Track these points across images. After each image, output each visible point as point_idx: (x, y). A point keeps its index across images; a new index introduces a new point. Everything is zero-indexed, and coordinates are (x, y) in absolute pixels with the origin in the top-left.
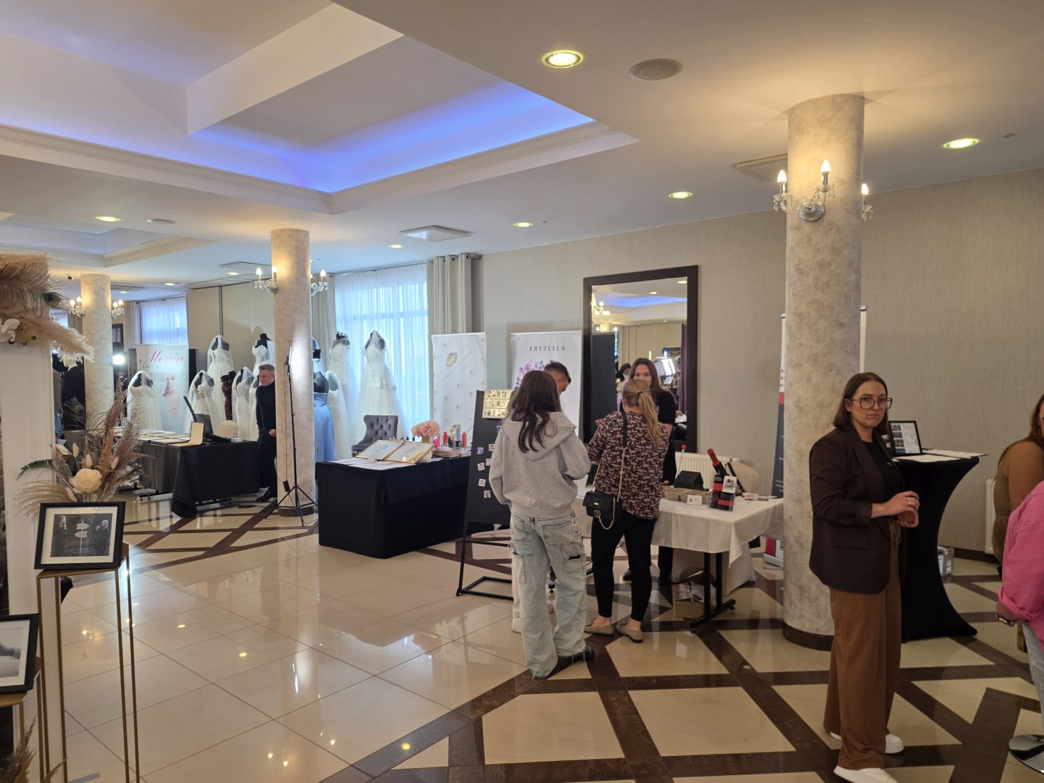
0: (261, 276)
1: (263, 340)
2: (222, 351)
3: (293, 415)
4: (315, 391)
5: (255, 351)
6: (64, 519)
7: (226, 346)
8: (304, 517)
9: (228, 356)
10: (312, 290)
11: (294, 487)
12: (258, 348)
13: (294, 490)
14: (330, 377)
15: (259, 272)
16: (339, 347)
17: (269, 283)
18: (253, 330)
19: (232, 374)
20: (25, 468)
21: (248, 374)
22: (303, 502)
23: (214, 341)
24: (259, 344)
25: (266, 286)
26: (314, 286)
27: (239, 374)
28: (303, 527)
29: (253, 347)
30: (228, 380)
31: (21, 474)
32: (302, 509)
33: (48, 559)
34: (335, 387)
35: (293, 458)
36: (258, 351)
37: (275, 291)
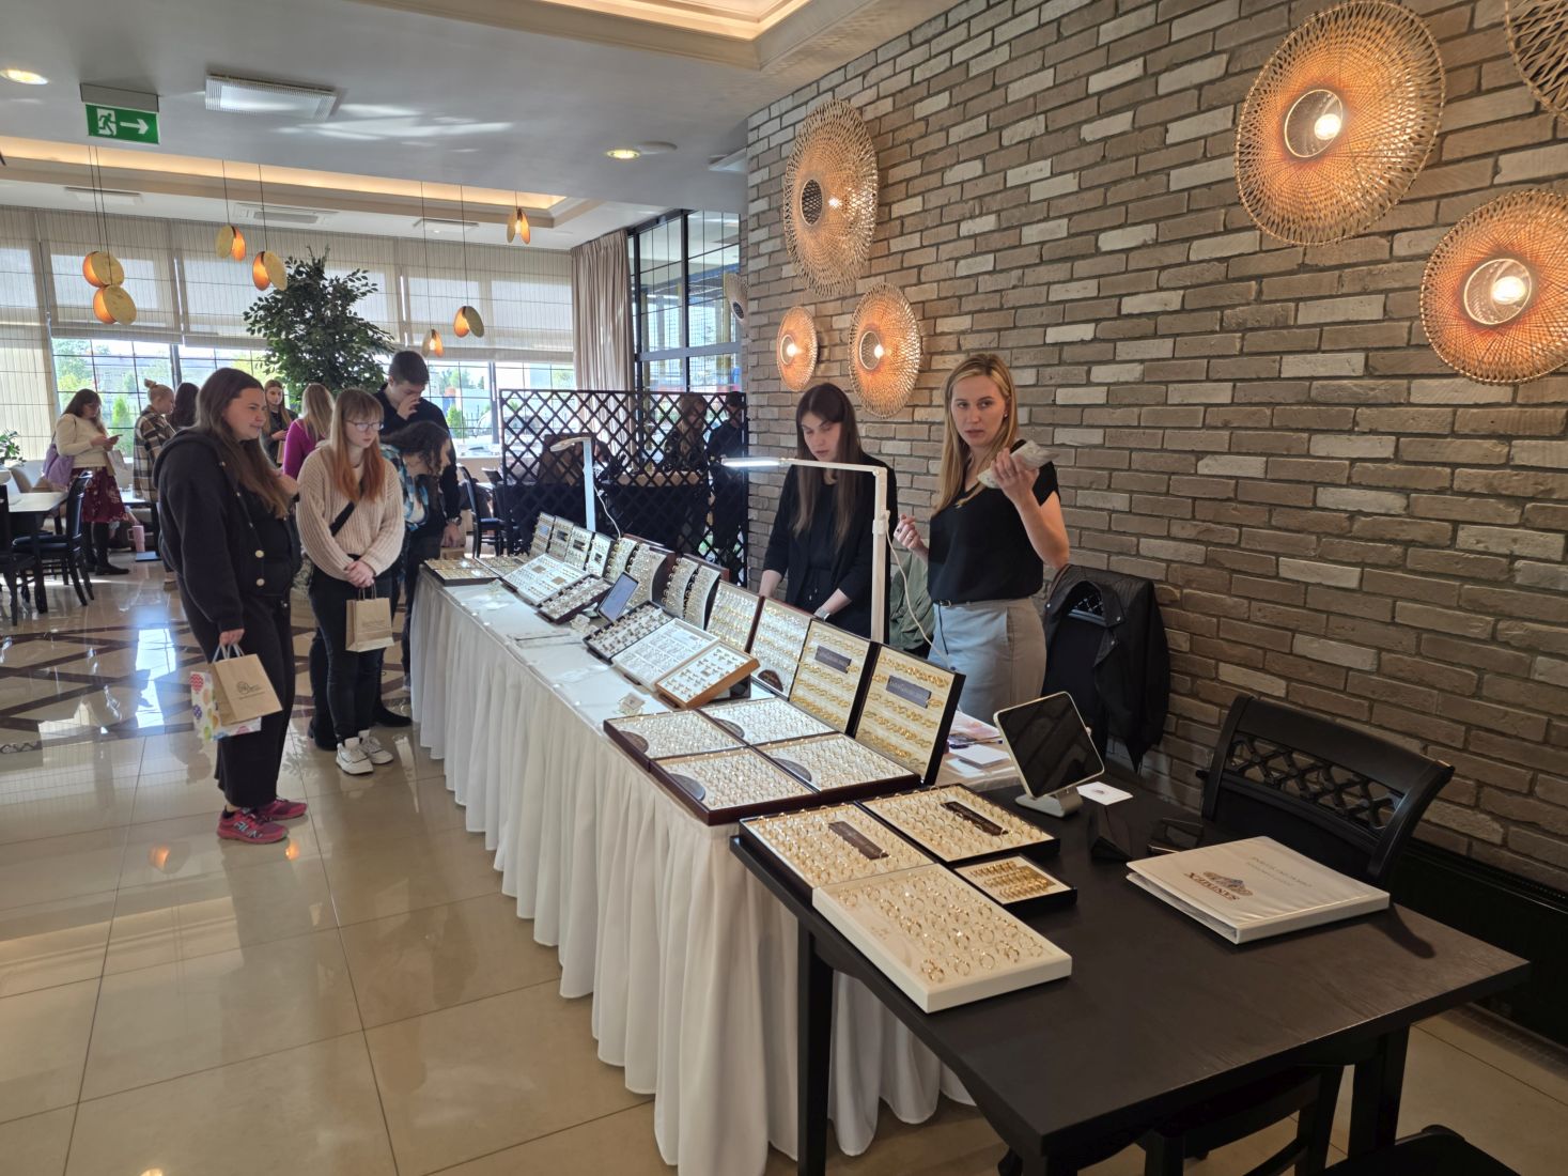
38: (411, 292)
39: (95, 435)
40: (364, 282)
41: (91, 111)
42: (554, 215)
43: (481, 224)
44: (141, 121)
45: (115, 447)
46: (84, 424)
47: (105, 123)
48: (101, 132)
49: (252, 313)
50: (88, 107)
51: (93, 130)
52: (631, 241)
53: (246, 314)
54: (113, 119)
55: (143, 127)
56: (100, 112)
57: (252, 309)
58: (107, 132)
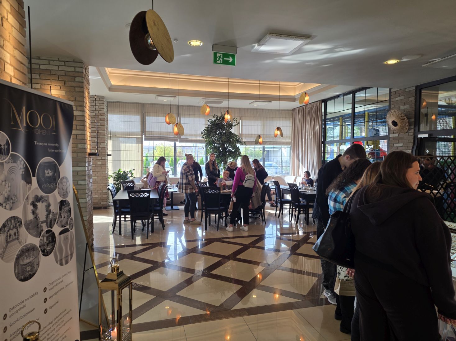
38: (243, 124)
39: (163, 171)
40: (236, 121)
41: (215, 54)
42: (296, 97)
43: (272, 101)
44: (230, 57)
45: (168, 174)
46: (161, 167)
47: (219, 59)
48: (217, 62)
49: (203, 132)
50: (214, 53)
51: (215, 61)
52: (323, 104)
53: (202, 132)
54: (222, 57)
55: (231, 60)
56: (218, 55)
57: (204, 131)
58: (219, 62)
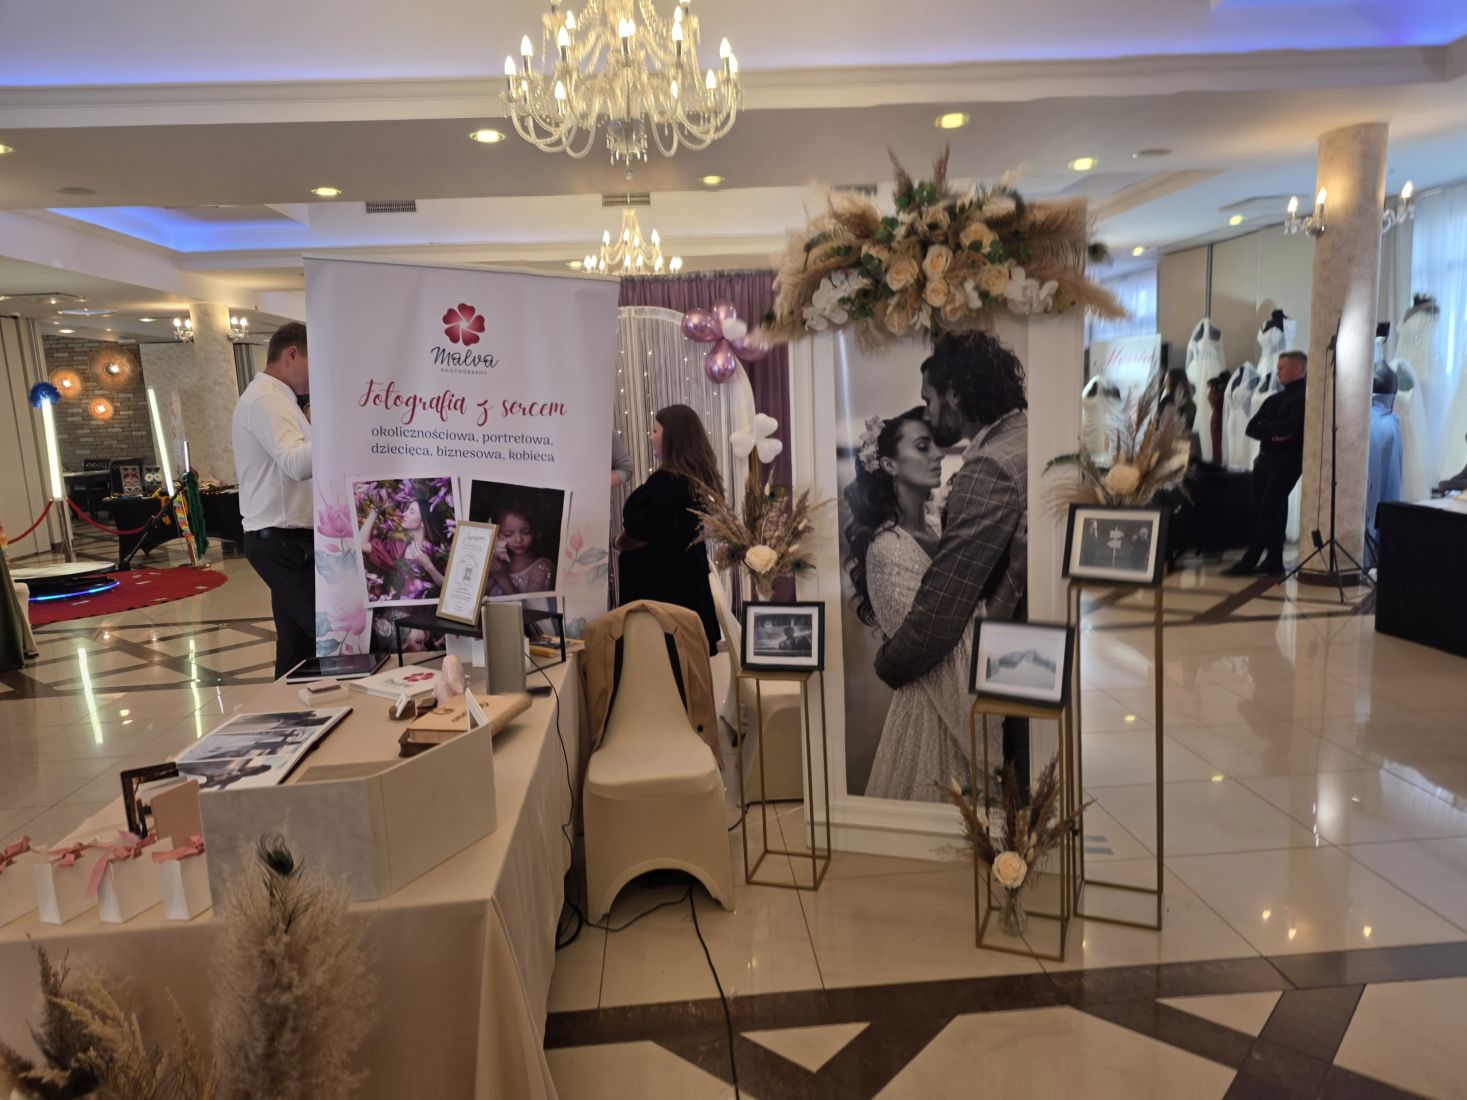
0: (1296, 213)
1: (1277, 320)
2: (1210, 342)
3: (1334, 430)
4: (1375, 391)
5: (1261, 337)
6: (1095, 525)
7: (1215, 335)
8: (1345, 590)
9: (1218, 349)
10: (1385, 224)
11: (1328, 542)
12: (1268, 332)
13: (1328, 547)
14: (1399, 368)
15: (1293, 206)
16: (1418, 319)
17: (1309, 222)
18: (1258, 305)
19: (1224, 377)
20: (1050, 464)
21: (1251, 373)
22: (1343, 566)
23: (1198, 328)
24: (1269, 326)
25: (1303, 228)
26: (1389, 215)
27: (1236, 374)
28: (1342, 602)
29: (1260, 333)
30: (1218, 385)
31: (1047, 469)
32: (1343, 576)
33: (1076, 568)
34: (1408, 385)
35: (1330, 497)
36: (1266, 338)
37: (1317, 233)
